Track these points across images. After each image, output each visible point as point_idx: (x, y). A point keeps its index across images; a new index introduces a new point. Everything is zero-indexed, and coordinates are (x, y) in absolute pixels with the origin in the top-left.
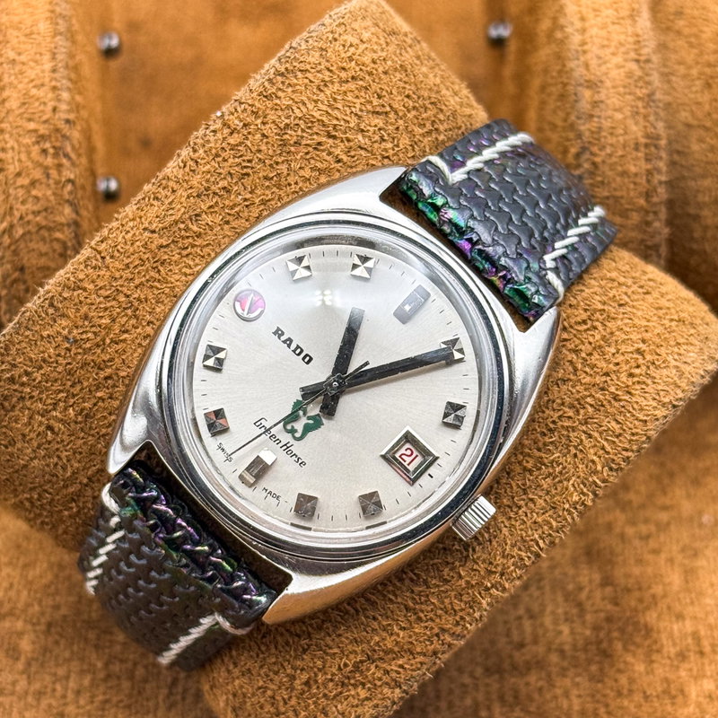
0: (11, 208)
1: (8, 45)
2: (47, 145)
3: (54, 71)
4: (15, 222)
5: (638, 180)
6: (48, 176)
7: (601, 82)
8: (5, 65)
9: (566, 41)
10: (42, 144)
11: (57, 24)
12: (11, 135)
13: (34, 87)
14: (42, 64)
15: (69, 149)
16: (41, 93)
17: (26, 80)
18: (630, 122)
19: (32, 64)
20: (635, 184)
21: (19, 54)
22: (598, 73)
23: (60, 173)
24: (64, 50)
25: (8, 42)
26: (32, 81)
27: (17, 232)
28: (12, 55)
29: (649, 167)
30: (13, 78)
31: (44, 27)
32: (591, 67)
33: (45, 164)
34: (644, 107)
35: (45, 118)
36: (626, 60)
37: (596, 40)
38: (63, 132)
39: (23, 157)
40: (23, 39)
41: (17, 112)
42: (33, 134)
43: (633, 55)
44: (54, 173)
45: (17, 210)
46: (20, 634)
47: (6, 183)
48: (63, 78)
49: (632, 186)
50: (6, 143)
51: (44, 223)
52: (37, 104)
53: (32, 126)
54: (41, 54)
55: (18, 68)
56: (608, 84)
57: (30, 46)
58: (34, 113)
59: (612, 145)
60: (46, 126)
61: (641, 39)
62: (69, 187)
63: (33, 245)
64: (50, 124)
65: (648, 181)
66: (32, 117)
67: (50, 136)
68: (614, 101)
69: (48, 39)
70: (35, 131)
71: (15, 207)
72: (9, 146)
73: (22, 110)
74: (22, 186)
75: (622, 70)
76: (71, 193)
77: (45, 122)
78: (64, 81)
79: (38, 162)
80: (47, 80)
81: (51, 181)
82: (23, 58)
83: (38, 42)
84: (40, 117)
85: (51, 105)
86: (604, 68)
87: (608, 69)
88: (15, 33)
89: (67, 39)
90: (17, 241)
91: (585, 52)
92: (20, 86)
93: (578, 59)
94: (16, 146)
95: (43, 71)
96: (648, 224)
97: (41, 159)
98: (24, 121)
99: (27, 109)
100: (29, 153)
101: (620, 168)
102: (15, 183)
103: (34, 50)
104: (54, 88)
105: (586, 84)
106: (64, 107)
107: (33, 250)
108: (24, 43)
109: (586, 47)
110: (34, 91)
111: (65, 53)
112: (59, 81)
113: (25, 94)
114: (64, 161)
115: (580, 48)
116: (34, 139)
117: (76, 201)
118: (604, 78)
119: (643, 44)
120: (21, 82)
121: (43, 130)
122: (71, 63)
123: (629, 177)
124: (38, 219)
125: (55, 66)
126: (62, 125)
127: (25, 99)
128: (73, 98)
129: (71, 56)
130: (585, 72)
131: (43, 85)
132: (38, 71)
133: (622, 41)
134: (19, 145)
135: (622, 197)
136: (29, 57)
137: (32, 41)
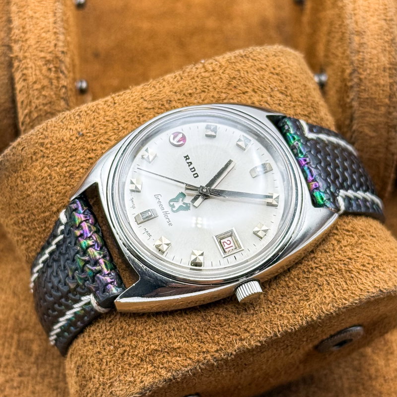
0: (30, 102)
1: (29, 7)
2: (51, 66)
3: (55, 23)
4: (33, 109)
5: (385, 89)
6: (52, 84)
7: (365, 32)
8: (27, 19)
9: (344, 8)
10: (48, 65)
12: (31, 59)
13: (44, 32)
14: (49, 19)
15: (63, 68)
16: (48, 36)
17: (39, 28)
18: (381, 55)
19: (42, 19)
20: (383, 90)
21: (35, 13)
22: (363, 27)
23: (58, 82)
24: (61, 11)
25: (28, 6)
26: (43, 28)
27: (33, 115)
28: (30, 13)
29: (391, 81)
30: (32, 27)
32: (359, 23)
33: (50, 76)
34: (389, 47)
35: (50, 50)
36: (379, 19)
37: (361, 8)
38: (61, 59)
39: (38, 72)
40: (37, 4)
41: (34, 47)
42: (43, 60)
43: (383, 16)
44: (55, 82)
45: (34, 103)
46: (32, 341)
47: (28, 87)
48: (60, 27)
49: (381, 92)
50: (28, 64)
51: (49, 110)
52: (45, 42)
53: (42, 55)
54: (48, 13)
55: (34, 20)
56: (369, 33)
57: (41, 8)
58: (44, 47)
59: (370, 69)
60: (51, 55)
61: (387, 7)
62: (64, 90)
64: (53, 54)
65: (391, 89)
66: (43, 49)
67: (53, 61)
68: (372, 43)
69: (52, 4)
70: (44, 58)
71: (33, 101)
72: (29, 66)
73: (37, 45)
74: (37, 89)
75: (377, 25)
76: (64, 93)
77: (50, 52)
78: (61, 29)
79: (46, 76)
80: (51, 28)
81: (54, 87)
82: (37, 15)
83: (45, 6)
84: (47, 50)
85: (53, 42)
86: (366, 24)
87: (369, 24)
89: (62, 5)
90: (34, 120)
91: (355, 14)
92: (36, 32)
93: (351, 19)
94: (33, 66)
95: (49, 23)
96: (390, 113)
97: (47, 74)
98: (38, 52)
99: (40, 45)
100: (41, 70)
101: (374, 82)
102: (32, 87)
103: (43, 11)
104: (55, 33)
105: (356, 33)
106: (61, 44)
108: (38, 6)
109: (356, 12)
110: (44, 35)
111: (61, 13)
112: (58, 29)
113: (38, 36)
114: (61, 75)
115: (352, 12)
116: (44, 62)
117: (67, 98)
118: (366, 30)
119: (388, 10)
120: (36, 29)
121: (49, 57)
122: (65, 18)
123: (380, 87)
124: (46, 108)
125: (55, 20)
126: (60, 55)
127: (38, 39)
128: (66, 39)
129: (64, 14)
130: (355, 26)
131: (49, 31)
132: (46, 23)
133: (377, 8)
134: (35, 66)
135: (375, 98)
136: (41, 15)
137: (42, 5)
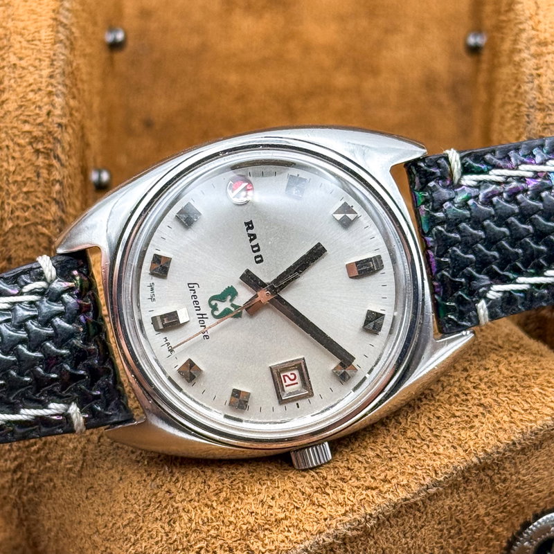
1: (12, 49)
2: (40, 146)
3: (51, 77)
4: (6, 215)
6: (38, 175)
7: (553, 105)
8: (6, 69)
9: (522, 64)
10: (35, 145)
11: (58, 32)
12: (7, 135)
13: (32, 91)
14: (41, 70)
15: (59, 151)
16: (38, 97)
17: (25, 84)
19: (32, 69)
21: (21, 59)
22: (550, 97)
23: (50, 173)
24: (62, 57)
25: (10, 47)
26: (30, 85)
27: (6, 224)
28: (13, 59)
30: (12, 81)
31: (45, 34)
32: (544, 92)
33: (37, 163)
35: (39, 120)
38: (55, 135)
39: (17, 155)
40: (25, 44)
41: (14, 114)
42: (27, 135)
44: (44, 172)
45: (9, 204)
48: (59, 83)
52: (33, 107)
53: (27, 127)
54: (40, 60)
55: (18, 72)
57: (31, 51)
58: (29, 116)
60: (40, 128)
62: (57, 187)
63: (20, 238)
64: (44, 126)
66: (27, 119)
67: (43, 137)
69: (49, 46)
70: (30, 132)
71: (6, 201)
72: (4, 144)
73: (19, 112)
74: (14, 183)
76: (59, 192)
77: (40, 124)
78: (60, 87)
79: (30, 161)
80: (44, 84)
81: (41, 180)
82: (23, 63)
83: (38, 48)
84: (35, 120)
85: (45, 110)
88: (19, 38)
89: (66, 47)
90: (8, 232)
91: (539, 75)
92: (19, 89)
93: (532, 82)
94: (11, 145)
95: (41, 76)
97: (34, 158)
98: (19, 122)
99: (23, 111)
100: (22, 152)
103: (34, 57)
104: (50, 93)
105: (538, 107)
106: (58, 112)
107: (20, 242)
108: (26, 48)
110: (31, 95)
111: (63, 60)
112: (55, 87)
113: (23, 97)
114: (55, 162)
115: (534, 72)
116: (27, 140)
117: (62, 200)
120: (19, 86)
121: (37, 132)
122: (68, 69)
124: (26, 214)
125: (52, 72)
126: (55, 128)
127: (22, 102)
128: (67, 104)
129: (69, 63)
130: (538, 95)
131: (40, 89)
132: (36, 76)
134: (14, 145)
136: (30, 62)
137: (33, 47)
